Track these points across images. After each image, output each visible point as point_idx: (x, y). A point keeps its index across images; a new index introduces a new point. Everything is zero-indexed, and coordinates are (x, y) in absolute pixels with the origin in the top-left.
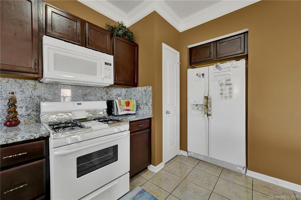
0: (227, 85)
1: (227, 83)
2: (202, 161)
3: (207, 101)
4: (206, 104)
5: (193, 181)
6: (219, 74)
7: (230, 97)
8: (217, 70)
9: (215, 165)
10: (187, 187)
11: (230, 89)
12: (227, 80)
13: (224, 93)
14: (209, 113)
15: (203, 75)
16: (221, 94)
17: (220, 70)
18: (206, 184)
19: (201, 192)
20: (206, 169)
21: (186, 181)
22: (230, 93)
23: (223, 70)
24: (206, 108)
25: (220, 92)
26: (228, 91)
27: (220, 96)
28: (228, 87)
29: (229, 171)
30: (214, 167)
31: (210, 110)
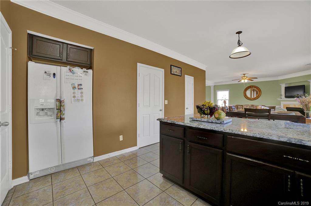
0: (79, 89)
1: (80, 87)
2: (54, 174)
3: (60, 104)
4: (59, 107)
5: (64, 195)
6: (72, 77)
7: (82, 100)
8: (70, 74)
9: (69, 169)
10: (65, 203)
11: (82, 93)
12: (79, 85)
13: (76, 96)
14: (63, 117)
15: (54, 74)
16: (74, 97)
17: (73, 74)
18: (77, 186)
19: (81, 195)
20: (64, 176)
21: (57, 201)
22: (82, 96)
23: (76, 75)
24: (59, 112)
25: (73, 95)
26: (80, 95)
27: (73, 99)
28: (80, 91)
29: (83, 166)
30: (70, 171)
31: (64, 114)
